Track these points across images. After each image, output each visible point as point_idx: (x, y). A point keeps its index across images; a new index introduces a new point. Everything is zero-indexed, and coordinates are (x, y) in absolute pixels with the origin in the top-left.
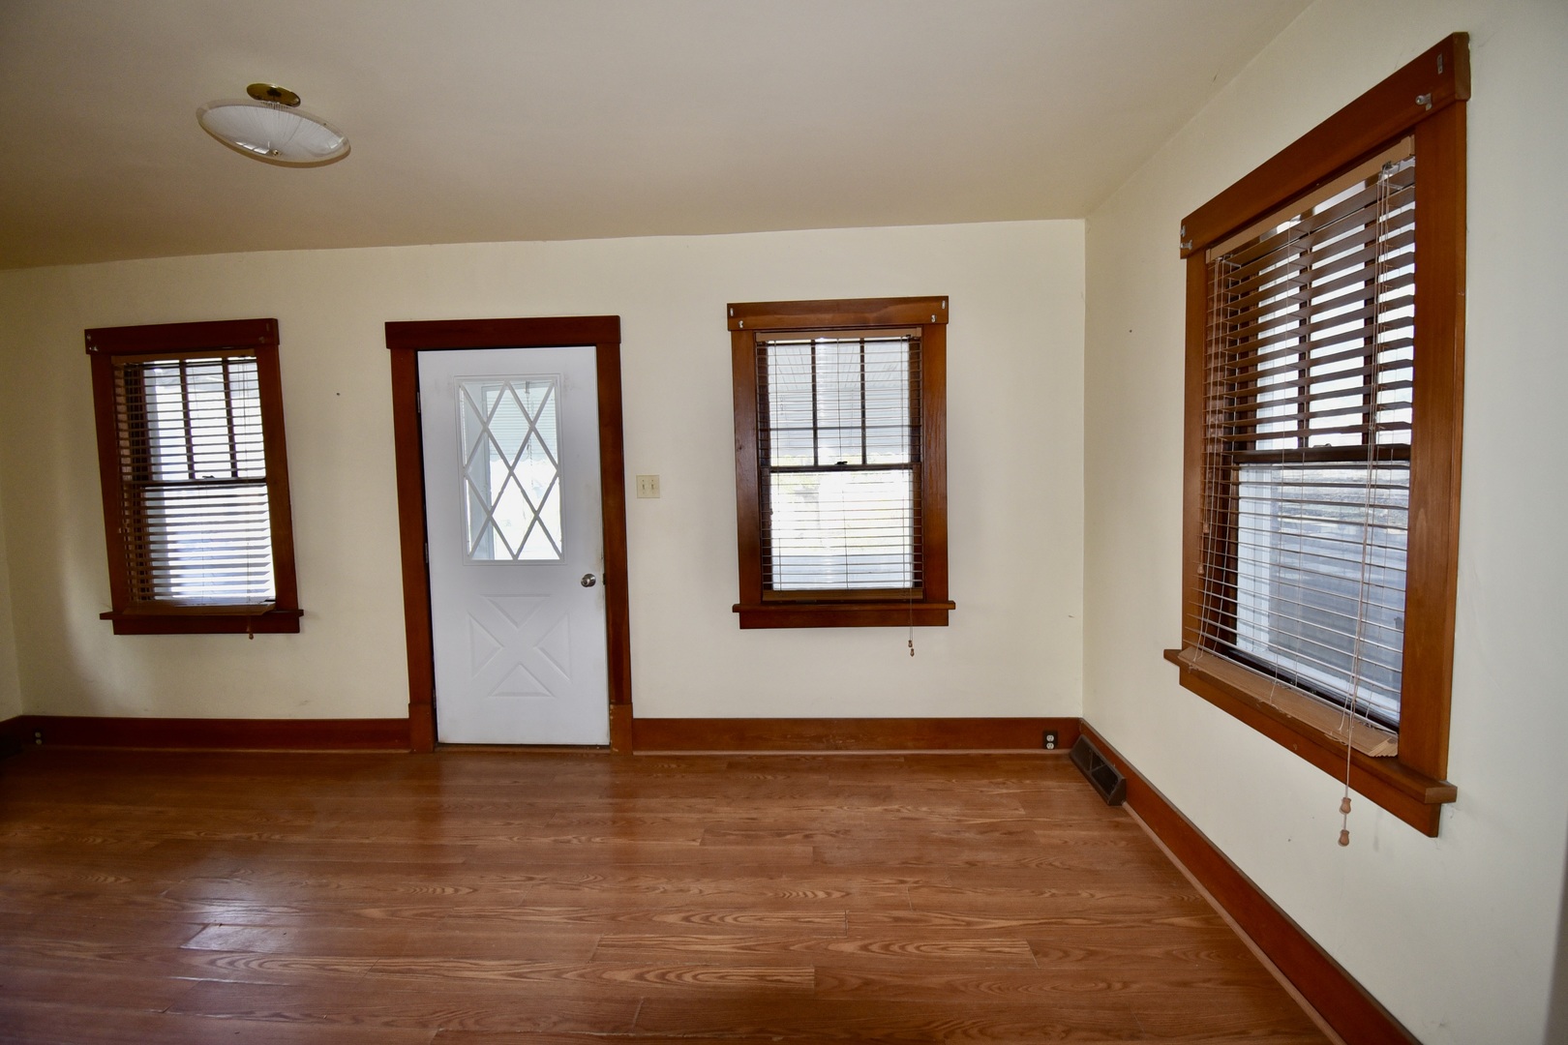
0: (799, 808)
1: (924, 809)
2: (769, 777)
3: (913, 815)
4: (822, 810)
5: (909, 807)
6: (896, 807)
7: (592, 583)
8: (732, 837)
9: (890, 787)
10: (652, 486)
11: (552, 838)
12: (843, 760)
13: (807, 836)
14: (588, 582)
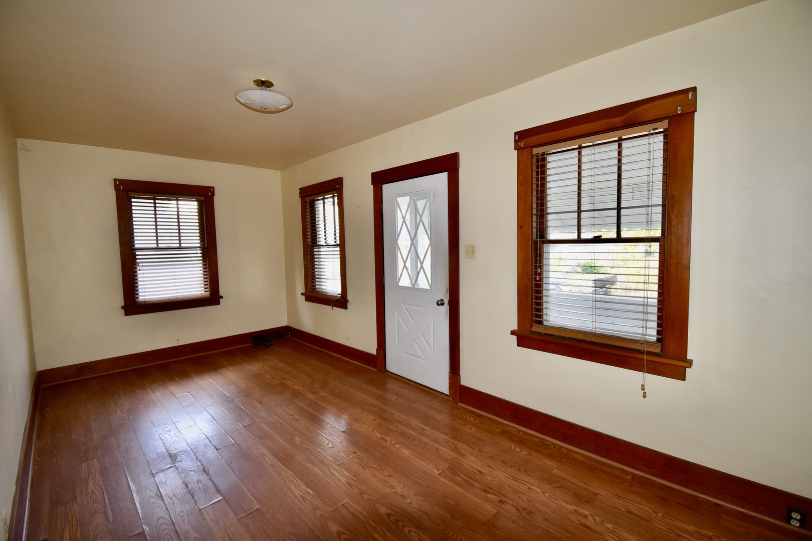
0: (516, 479)
1: (609, 526)
2: (518, 449)
3: (596, 528)
4: (529, 488)
5: (597, 518)
6: (587, 513)
7: (443, 304)
8: (458, 478)
9: (597, 494)
10: (472, 251)
11: (382, 436)
12: (581, 458)
13: (501, 502)
14: (440, 303)
